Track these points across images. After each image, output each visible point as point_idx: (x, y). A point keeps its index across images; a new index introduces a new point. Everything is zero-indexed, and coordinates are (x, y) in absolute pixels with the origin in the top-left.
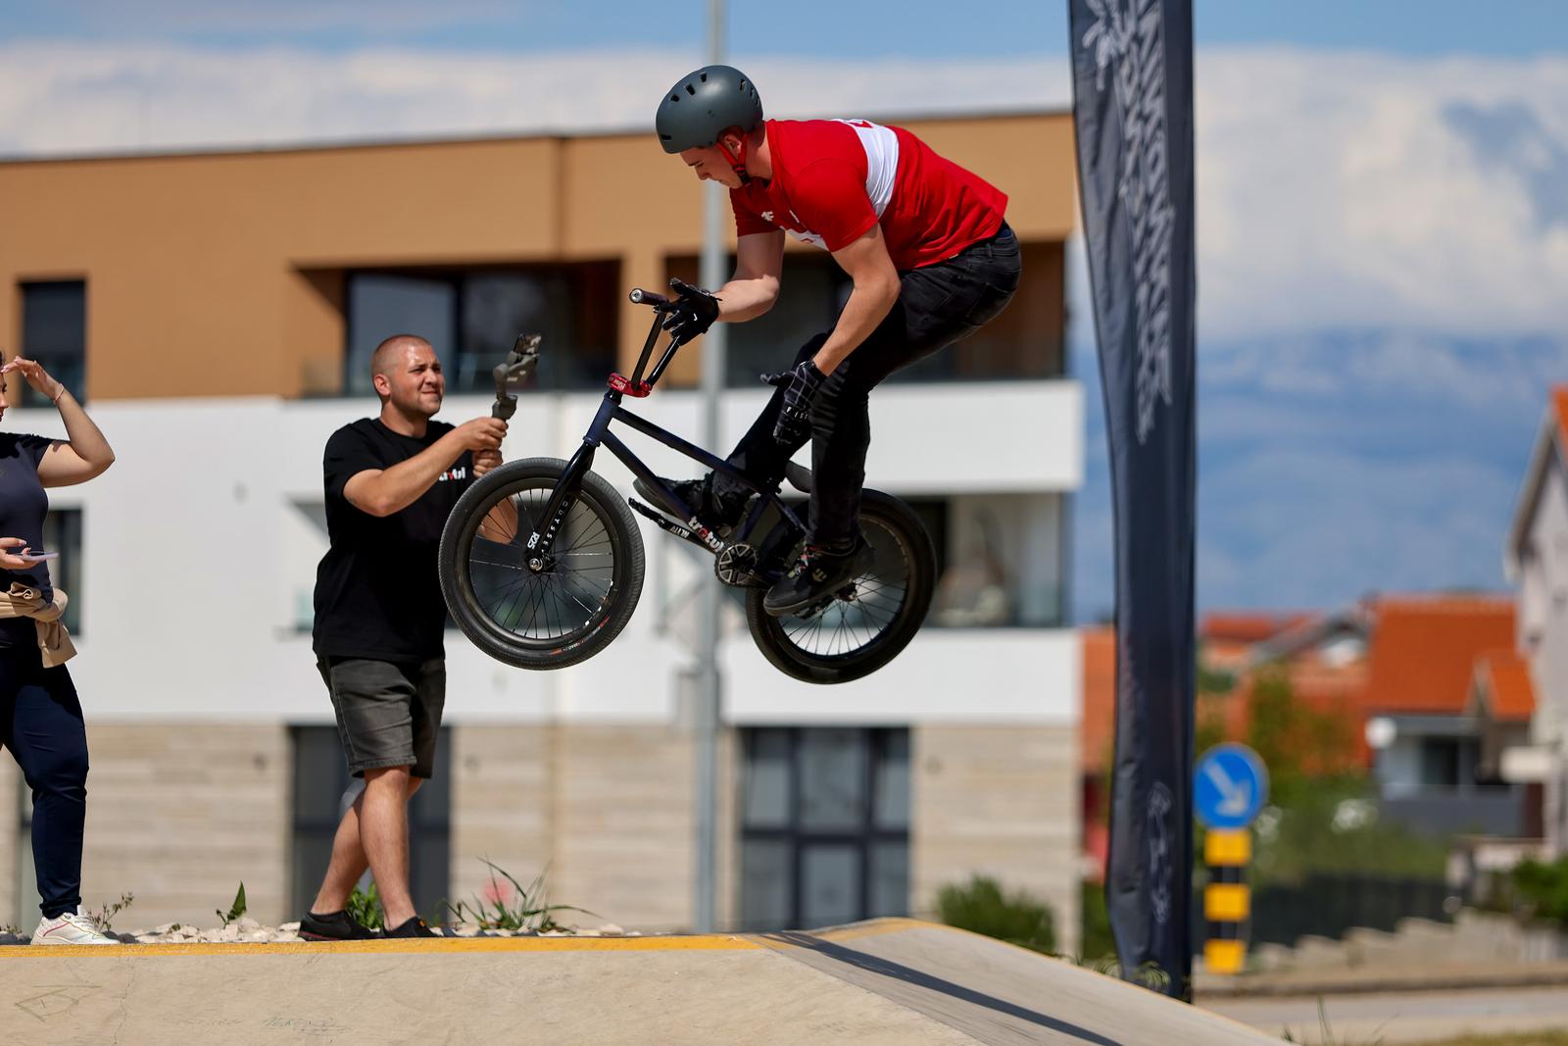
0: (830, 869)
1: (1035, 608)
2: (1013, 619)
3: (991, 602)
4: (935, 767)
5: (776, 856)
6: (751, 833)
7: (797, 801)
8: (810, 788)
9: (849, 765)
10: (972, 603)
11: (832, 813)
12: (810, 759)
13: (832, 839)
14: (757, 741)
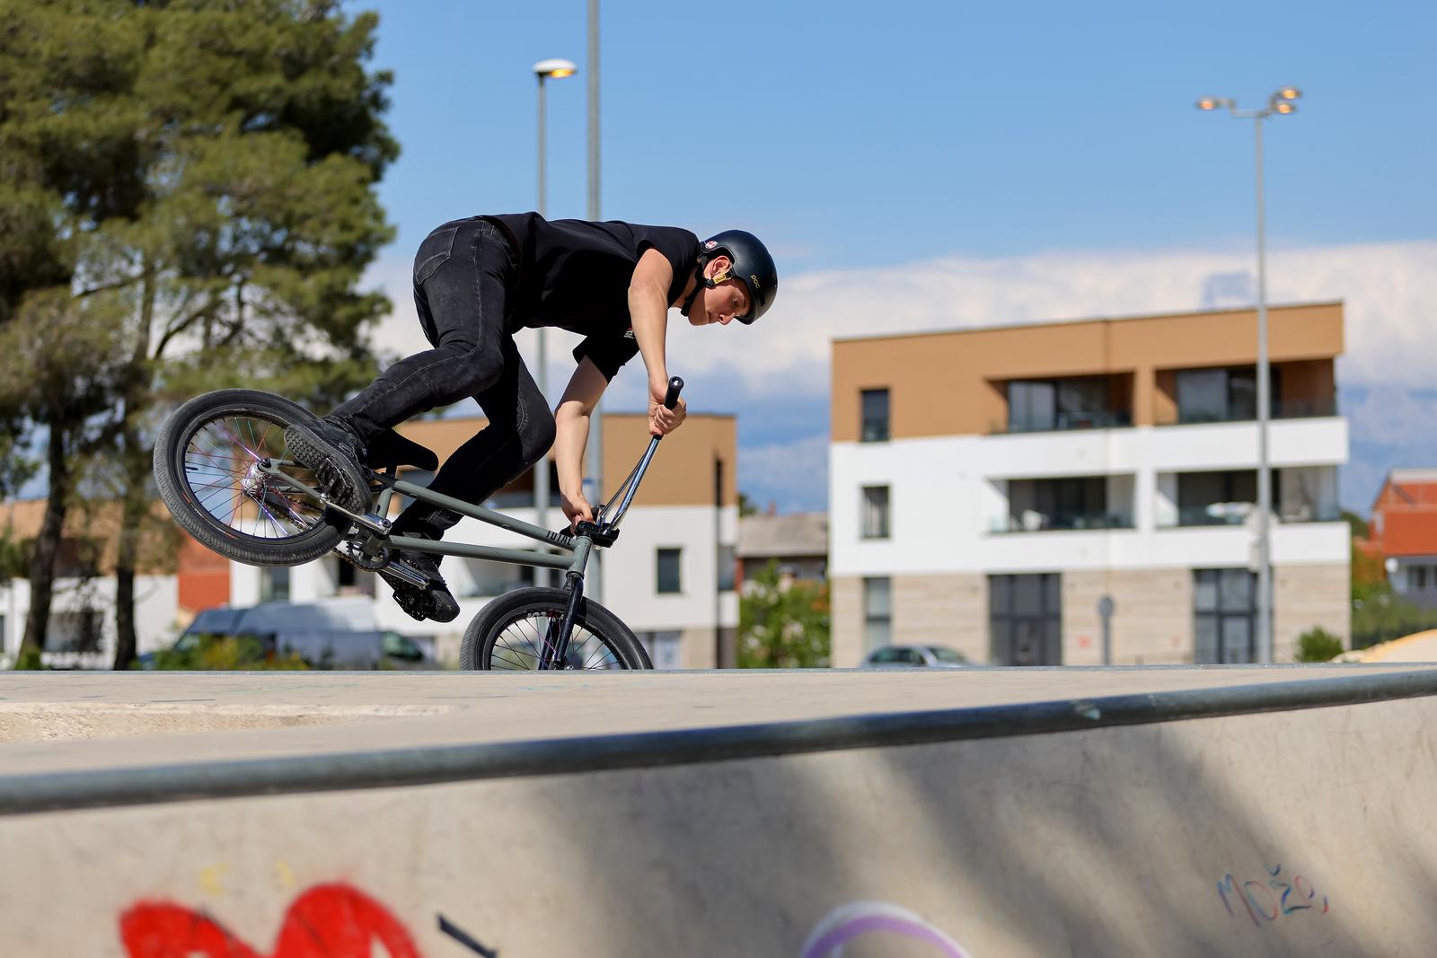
0: (1235, 629)
1: (1324, 514)
2: (1315, 519)
3: (1305, 513)
4: (1284, 582)
5: (1211, 623)
6: (1199, 614)
7: (1220, 599)
8: (1226, 592)
9: (1243, 584)
10: (1297, 512)
11: (1236, 603)
12: (1225, 583)
13: (1236, 615)
14: (1201, 575)
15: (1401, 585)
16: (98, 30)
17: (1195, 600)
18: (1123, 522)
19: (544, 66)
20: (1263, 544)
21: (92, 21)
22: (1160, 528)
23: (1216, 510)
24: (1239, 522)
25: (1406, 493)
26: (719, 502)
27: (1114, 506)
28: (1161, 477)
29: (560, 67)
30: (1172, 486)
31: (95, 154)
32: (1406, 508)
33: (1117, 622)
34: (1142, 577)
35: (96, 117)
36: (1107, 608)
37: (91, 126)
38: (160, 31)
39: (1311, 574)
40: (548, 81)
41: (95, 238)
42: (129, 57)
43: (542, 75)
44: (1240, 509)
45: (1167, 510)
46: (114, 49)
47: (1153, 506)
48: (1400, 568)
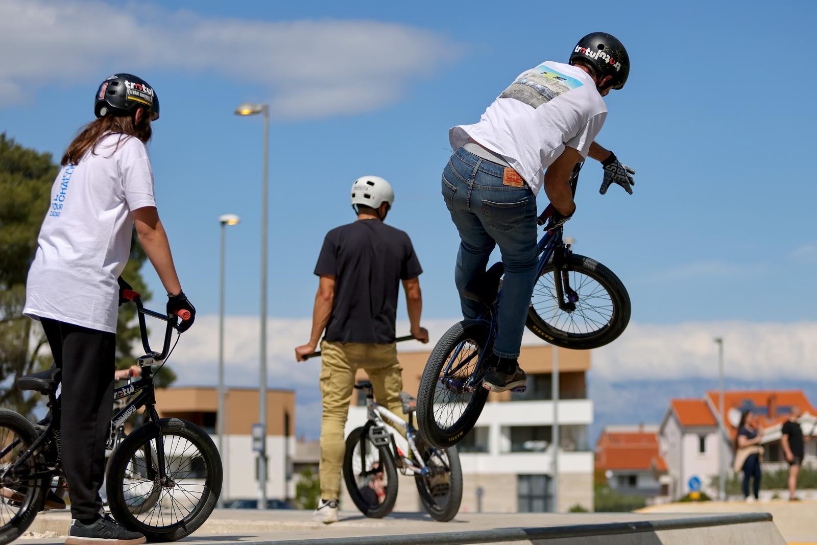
0: (538, 504)
1: (581, 447)
2: (576, 450)
3: (572, 446)
5: (526, 502)
6: (521, 497)
7: (531, 489)
8: (533, 486)
9: (541, 482)
11: (538, 491)
12: (533, 482)
13: (538, 497)
14: (521, 477)
15: (614, 484)
16: (11, 191)
17: (519, 489)
18: (483, 449)
19: (224, 218)
20: (554, 463)
21: (8, 185)
22: (502, 453)
23: (529, 445)
24: (543, 450)
25: (615, 437)
26: (287, 433)
27: (479, 441)
28: (503, 428)
29: (232, 219)
30: (507, 432)
31: (9, 252)
32: (614, 446)
33: (486, 500)
34: (493, 478)
35: (11, 234)
36: (480, 492)
37: (8, 238)
38: (41, 192)
39: (575, 477)
40: (226, 227)
41: (9, 294)
42: (25, 205)
43: (224, 223)
44: (541, 444)
45: (506, 443)
46: (19, 200)
47: (498, 442)
48: (614, 476)
